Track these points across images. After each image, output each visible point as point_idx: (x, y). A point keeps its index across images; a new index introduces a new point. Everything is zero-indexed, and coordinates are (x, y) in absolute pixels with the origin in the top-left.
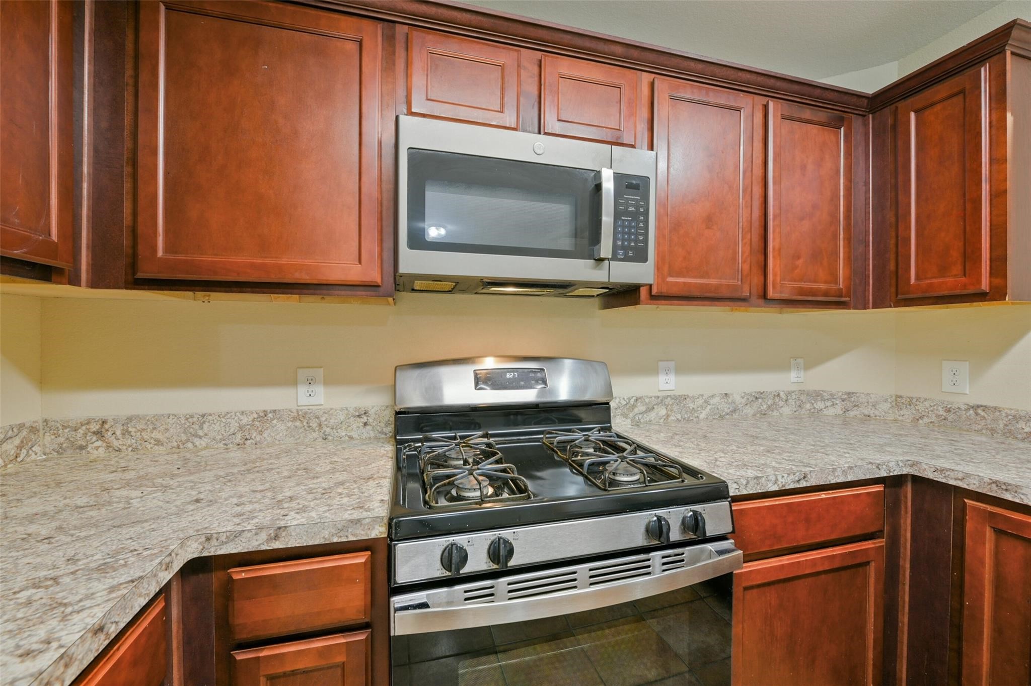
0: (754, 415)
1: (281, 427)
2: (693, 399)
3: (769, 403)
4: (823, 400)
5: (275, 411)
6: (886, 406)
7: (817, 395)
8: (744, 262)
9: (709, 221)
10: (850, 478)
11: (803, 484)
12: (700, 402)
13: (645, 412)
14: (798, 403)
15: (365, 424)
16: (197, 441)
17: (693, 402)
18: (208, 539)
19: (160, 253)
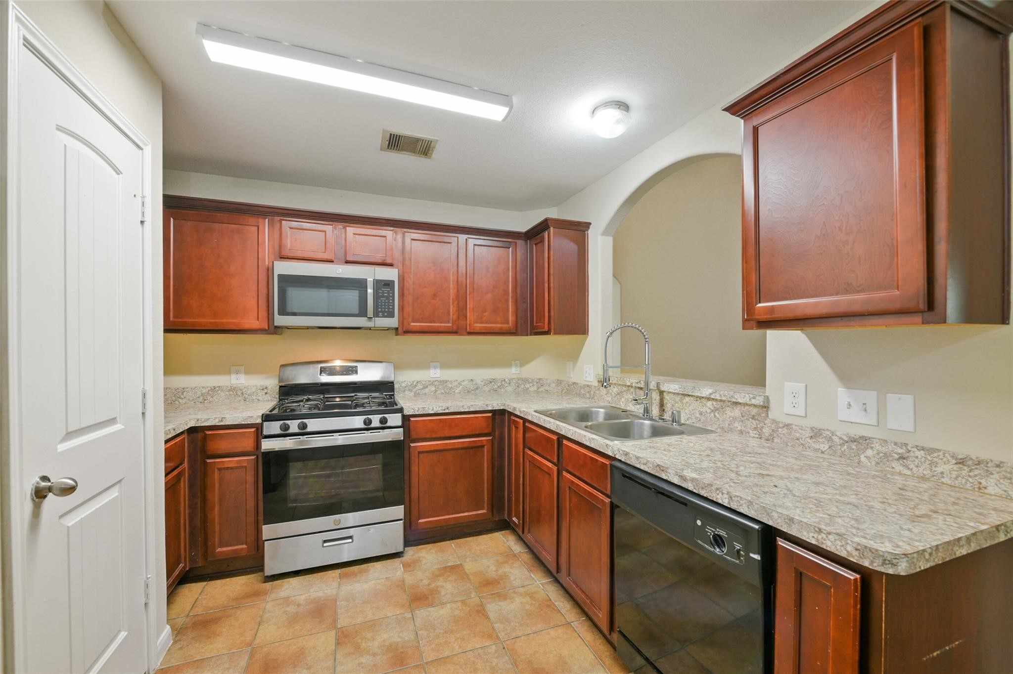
0: (489, 391)
1: (222, 394)
2: (451, 382)
3: (498, 385)
4: (529, 383)
5: (219, 387)
6: (553, 385)
7: (526, 381)
8: (453, 315)
9: (434, 296)
10: (472, 409)
11: (447, 411)
12: (456, 383)
13: (423, 389)
14: (517, 385)
15: (266, 393)
16: (181, 401)
17: (451, 384)
18: (198, 420)
19: (171, 319)
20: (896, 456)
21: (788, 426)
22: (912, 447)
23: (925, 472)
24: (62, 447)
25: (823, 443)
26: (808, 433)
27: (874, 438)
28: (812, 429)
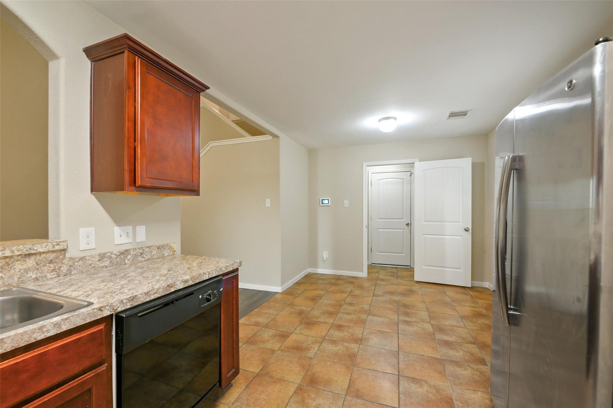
20: (139, 254)
21: (82, 259)
22: (145, 248)
26: (97, 258)
28: (99, 255)
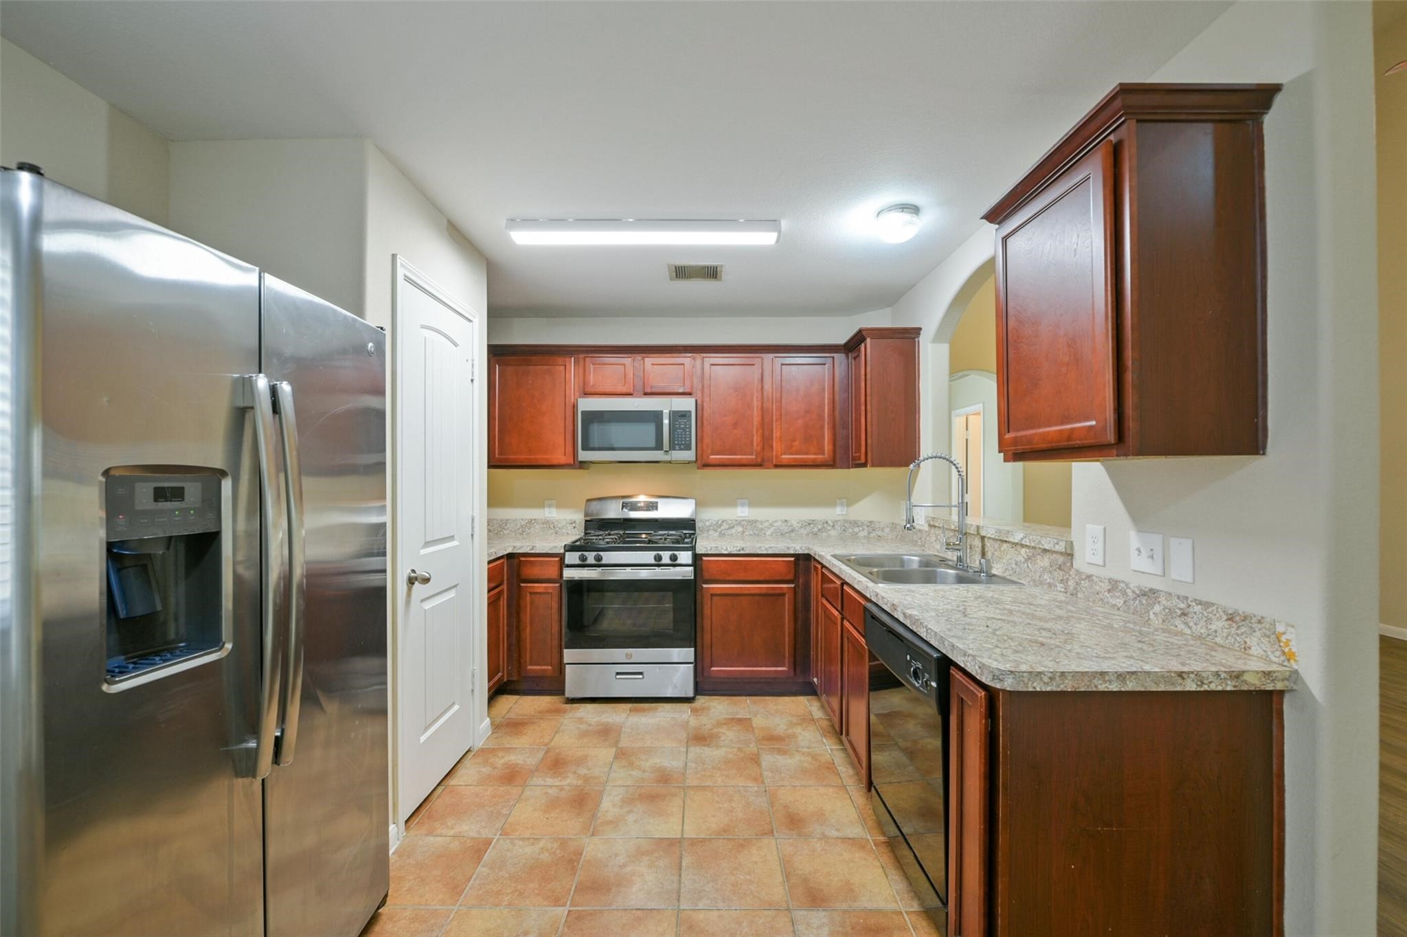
0: (808, 534)
1: (537, 527)
2: (762, 523)
3: (819, 527)
4: (858, 526)
5: (535, 520)
6: (887, 530)
7: (855, 523)
8: (757, 445)
9: (735, 425)
10: (770, 552)
11: (742, 552)
12: (767, 524)
13: (728, 529)
14: (843, 528)
15: (574, 527)
16: (505, 531)
17: (762, 524)
18: (514, 547)
19: (497, 456)
20: (1179, 612)
21: (1089, 577)
22: (1192, 601)
23: (1202, 631)
24: (423, 552)
25: (1119, 597)
26: (1106, 586)
27: (1162, 591)
28: (1110, 580)
